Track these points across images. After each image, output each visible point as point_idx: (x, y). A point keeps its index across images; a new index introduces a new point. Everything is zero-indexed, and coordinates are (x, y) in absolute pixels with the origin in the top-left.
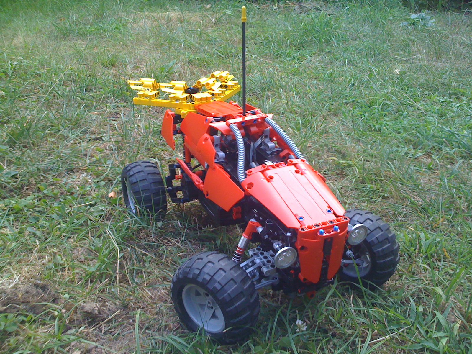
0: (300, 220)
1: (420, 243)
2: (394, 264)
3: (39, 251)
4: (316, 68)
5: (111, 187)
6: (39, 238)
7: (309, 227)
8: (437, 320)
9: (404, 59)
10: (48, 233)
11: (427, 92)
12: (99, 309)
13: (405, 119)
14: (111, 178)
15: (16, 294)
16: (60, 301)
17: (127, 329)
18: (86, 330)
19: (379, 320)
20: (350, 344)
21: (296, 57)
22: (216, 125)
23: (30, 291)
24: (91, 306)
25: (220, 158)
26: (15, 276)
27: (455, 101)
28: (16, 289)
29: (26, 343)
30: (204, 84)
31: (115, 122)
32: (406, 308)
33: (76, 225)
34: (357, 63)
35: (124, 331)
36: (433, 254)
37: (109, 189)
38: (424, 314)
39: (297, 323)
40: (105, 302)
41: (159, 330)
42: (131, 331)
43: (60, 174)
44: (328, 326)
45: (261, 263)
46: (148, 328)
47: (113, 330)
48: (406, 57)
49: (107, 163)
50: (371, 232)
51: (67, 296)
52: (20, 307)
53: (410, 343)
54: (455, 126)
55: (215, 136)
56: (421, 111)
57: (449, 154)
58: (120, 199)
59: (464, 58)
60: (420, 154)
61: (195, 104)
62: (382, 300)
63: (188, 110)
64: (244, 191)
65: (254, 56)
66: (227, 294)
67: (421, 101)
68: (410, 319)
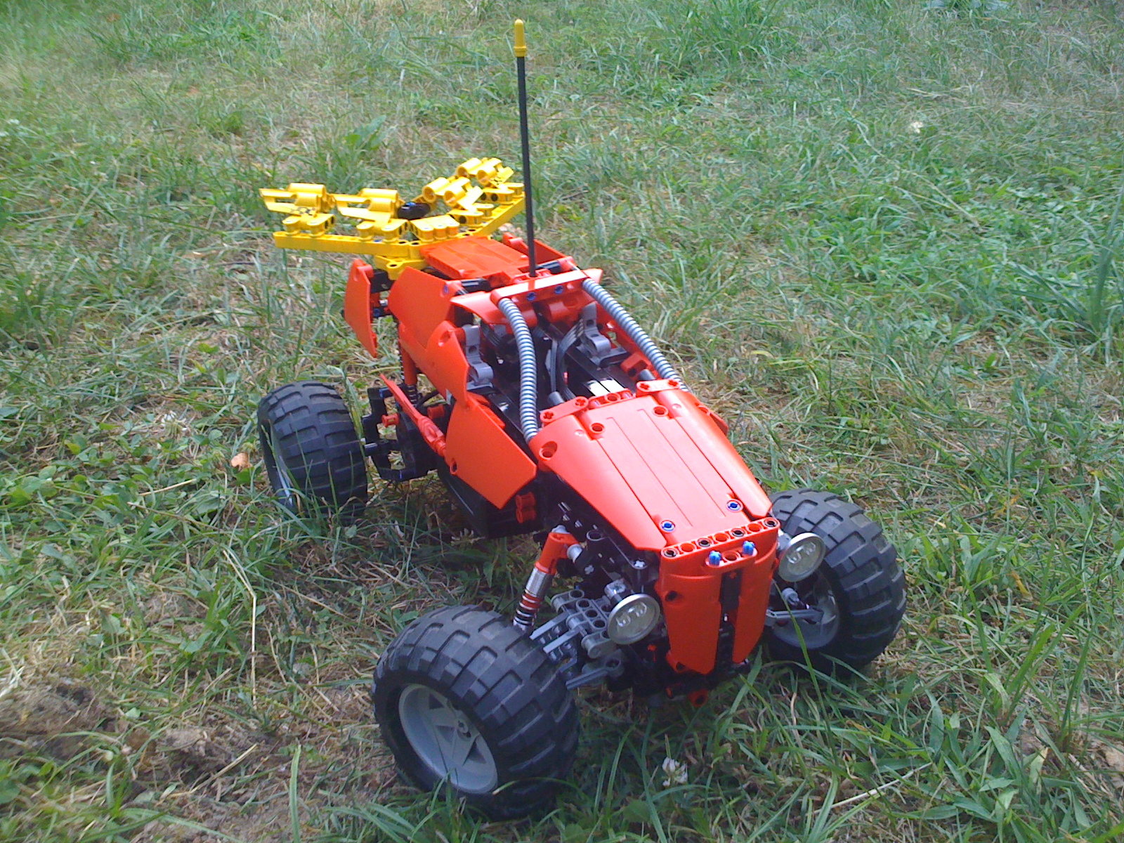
0: (665, 529)
1: (958, 559)
2: (893, 618)
3: (70, 605)
4: (724, 124)
5: (236, 441)
6: (71, 571)
7: (687, 548)
8: (993, 748)
9: (934, 95)
10: (91, 560)
11: (986, 178)
12: (208, 743)
13: (933, 248)
14: (237, 418)
15: (15, 713)
16: (119, 725)
17: (275, 786)
18: (180, 794)
19: (858, 752)
20: (789, 811)
21: (676, 97)
22: (466, 300)
23: (46, 705)
24: (191, 736)
25: (482, 380)
26: (13, 669)
27: (1054, 197)
28: (15, 700)
29: (40, 831)
30: (442, 193)
31: (243, 277)
32: (920, 721)
33: (154, 538)
34: (820, 108)
35: (266, 793)
36: (991, 586)
37: (232, 444)
38: (963, 733)
39: (664, 767)
40: (224, 724)
41: (347, 789)
42: (283, 793)
43: (116, 410)
44: (739, 769)
45: (581, 628)
46: (322, 785)
47: (241, 791)
48: (938, 90)
49: (227, 382)
50: (838, 544)
51: (134, 713)
52: (25, 744)
53: (929, 805)
54: (1050, 262)
55: (466, 328)
56: (971, 225)
57: (1037, 334)
58: (259, 470)
59: (1076, 89)
60: (966, 336)
61: (421, 244)
62: (866, 702)
63: (405, 261)
64: (535, 461)
65: (575, 97)
66: (498, 707)
67: (971, 200)
68: (927, 748)
